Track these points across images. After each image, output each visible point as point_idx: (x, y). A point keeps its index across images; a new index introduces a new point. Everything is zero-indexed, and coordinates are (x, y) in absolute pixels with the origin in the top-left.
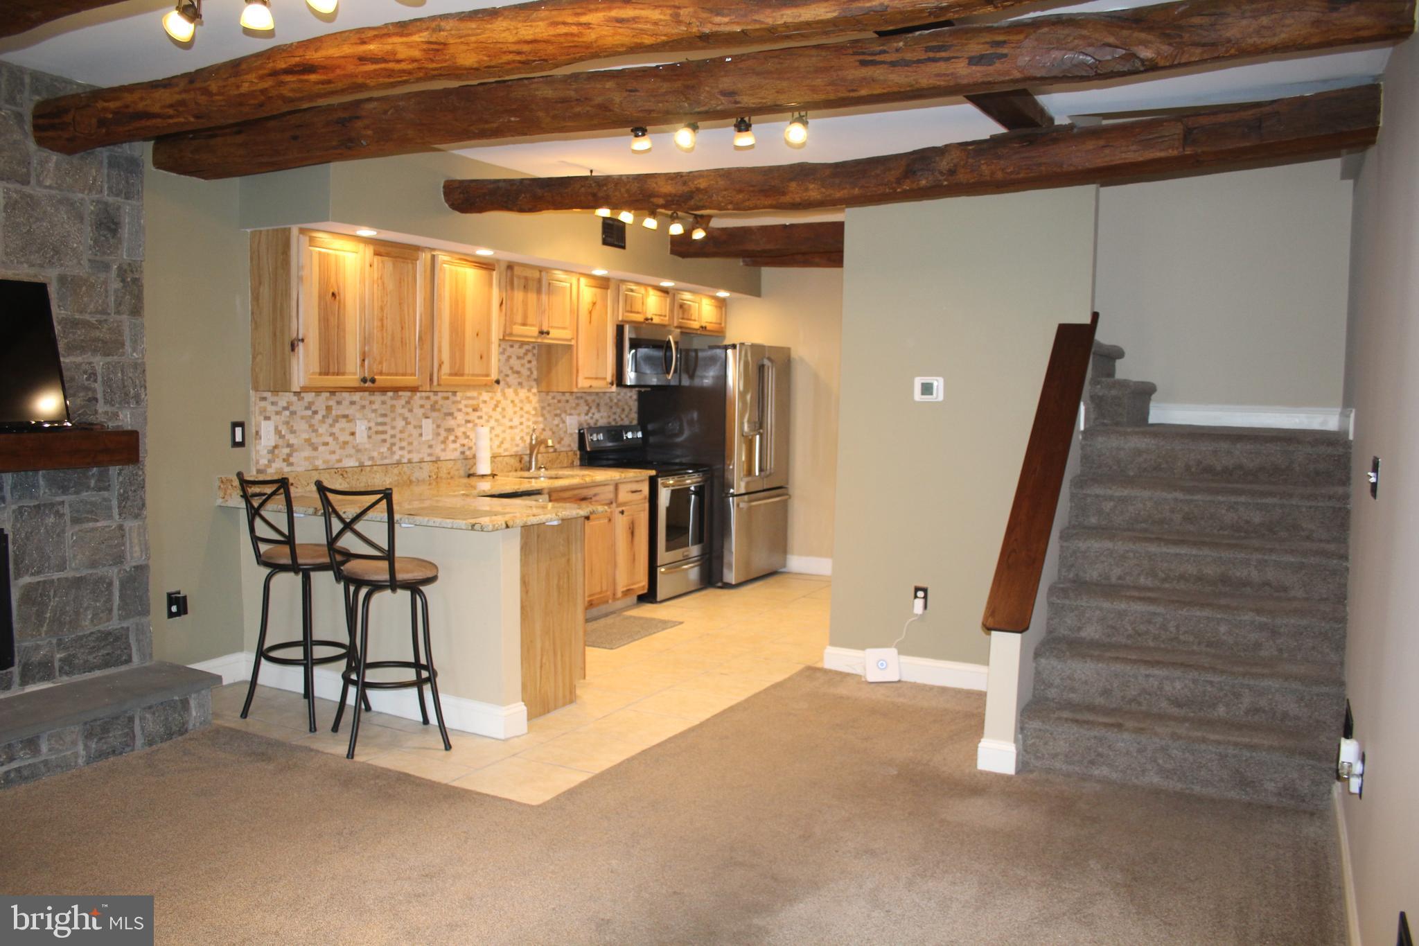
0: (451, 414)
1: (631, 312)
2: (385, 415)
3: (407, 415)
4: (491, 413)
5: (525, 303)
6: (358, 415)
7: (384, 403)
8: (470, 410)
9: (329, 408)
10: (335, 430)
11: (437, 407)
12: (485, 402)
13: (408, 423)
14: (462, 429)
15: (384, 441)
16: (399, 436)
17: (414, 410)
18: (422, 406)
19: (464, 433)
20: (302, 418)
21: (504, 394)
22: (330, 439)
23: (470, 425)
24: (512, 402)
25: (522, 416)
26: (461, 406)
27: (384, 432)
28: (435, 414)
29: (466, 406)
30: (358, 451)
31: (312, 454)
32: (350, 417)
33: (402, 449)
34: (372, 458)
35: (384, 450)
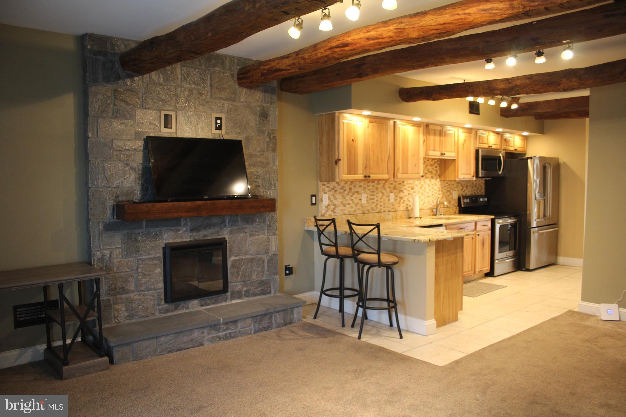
0: (402, 191)
1: (482, 143)
2: (374, 191)
3: (384, 191)
4: (420, 190)
5: (434, 141)
6: (363, 191)
8: (410, 189)
9: (350, 189)
10: (353, 198)
11: (396, 188)
12: (417, 185)
13: (383, 195)
14: (407, 197)
15: (373, 203)
17: (386, 189)
18: (389, 187)
19: (408, 199)
20: (340, 193)
21: (425, 182)
22: (351, 202)
23: (410, 196)
24: (429, 185)
25: (433, 192)
26: (406, 187)
27: (373, 199)
28: (395, 191)
29: (409, 187)
30: (363, 207)
31: (344, 208)
32: (359, 192)
33: (381, 206)
34: (368, 210)
35: (373, 206)
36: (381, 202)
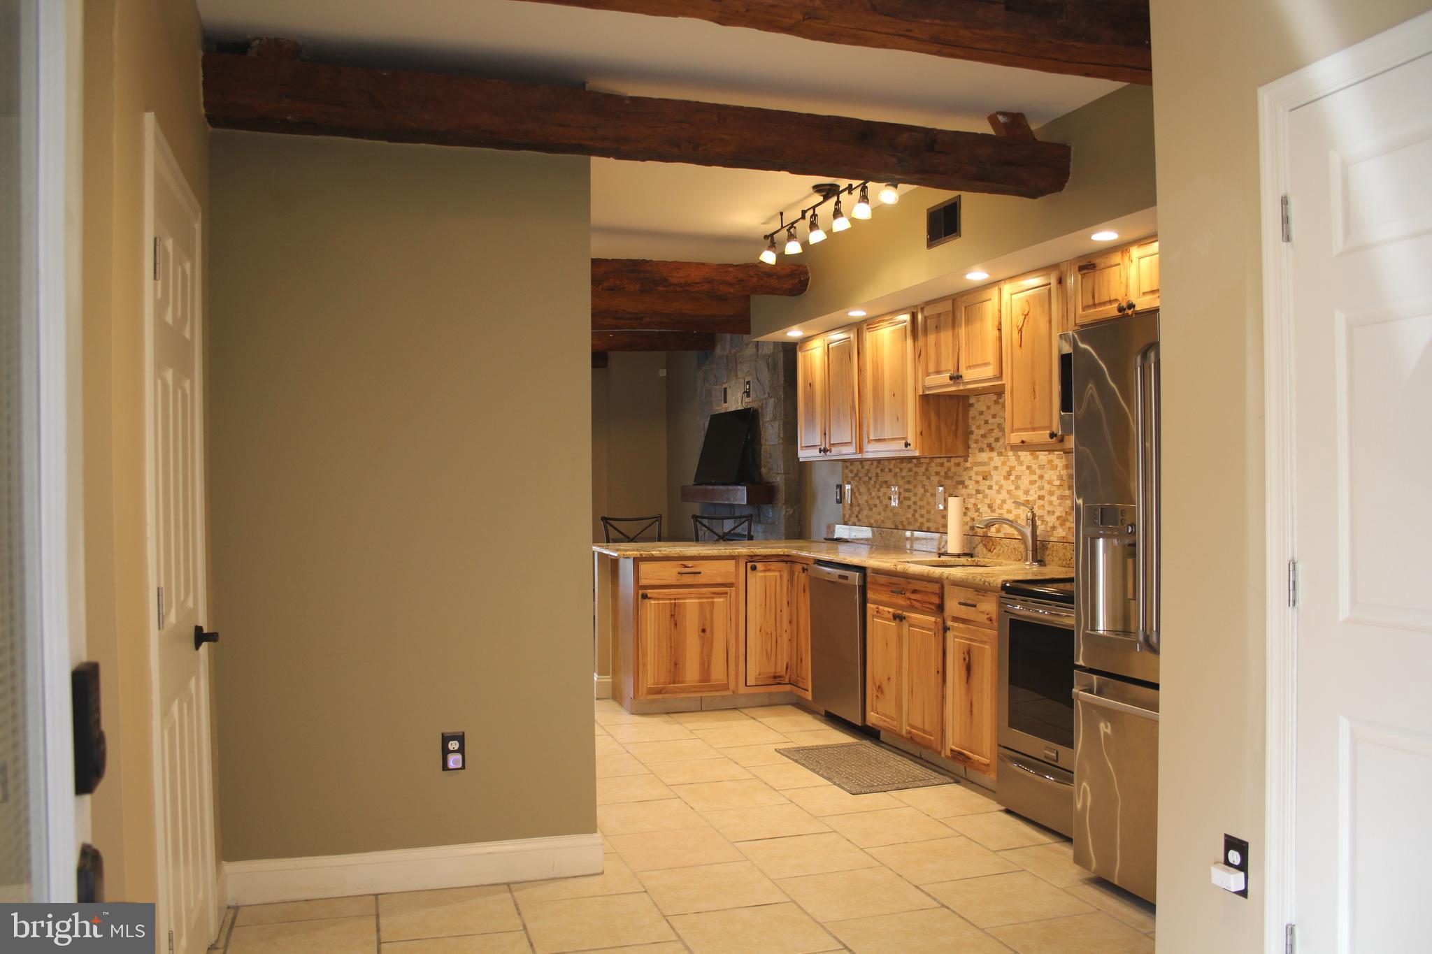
0: (962, 483)
2: (909, 482)
3: (926, 482)
4: (1003, 482)
6: (894, 482)
7: (910, 470)
8: (980, 478)
9: (877, 475)
10: (881, 494)
11: (950, 474)
12: (996, 468)
13: (926, 491)
14: (972, 501)
15: (909, 507)
16: (919, 503)
17: (931, 477)
18: (937, 473)
19: (975, 505)
20: (864, 483)
21: (1018, 458)
22: (877, 502)
23: (980, 496)
24: (1029, 468)
25: (1041, 488)
26: (972, 474)
27: (909, 499)
28: (948, 482)
29: (977, 474)
30: (894, 514)
31: (869, 513)
32: (889, 483)
33: (922, 516)
34: (902, 522)
35: (909, 515)
36: (921, 507)
